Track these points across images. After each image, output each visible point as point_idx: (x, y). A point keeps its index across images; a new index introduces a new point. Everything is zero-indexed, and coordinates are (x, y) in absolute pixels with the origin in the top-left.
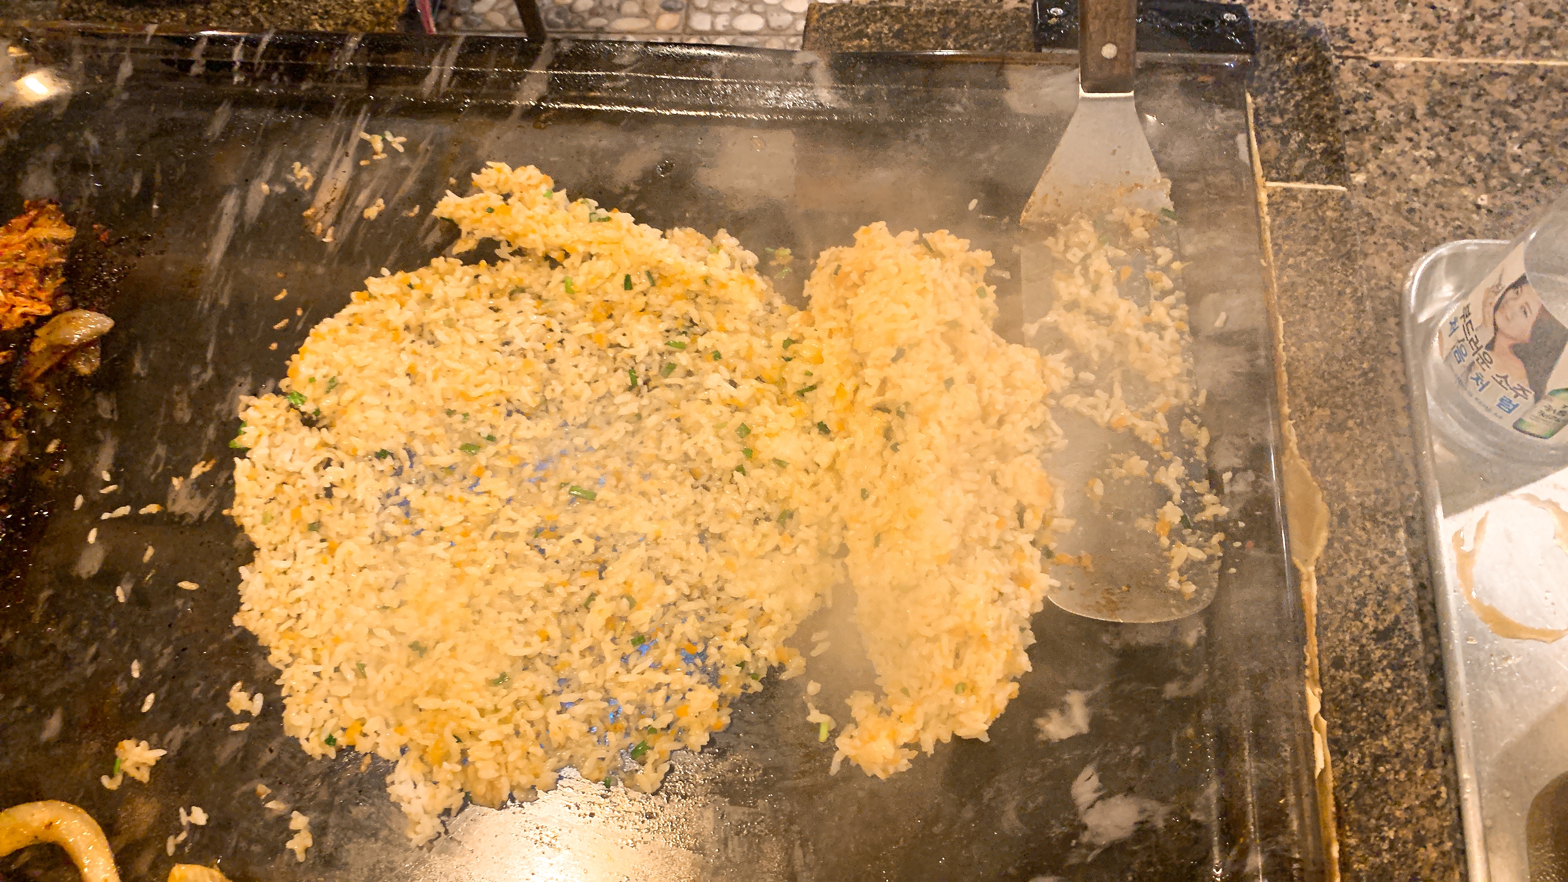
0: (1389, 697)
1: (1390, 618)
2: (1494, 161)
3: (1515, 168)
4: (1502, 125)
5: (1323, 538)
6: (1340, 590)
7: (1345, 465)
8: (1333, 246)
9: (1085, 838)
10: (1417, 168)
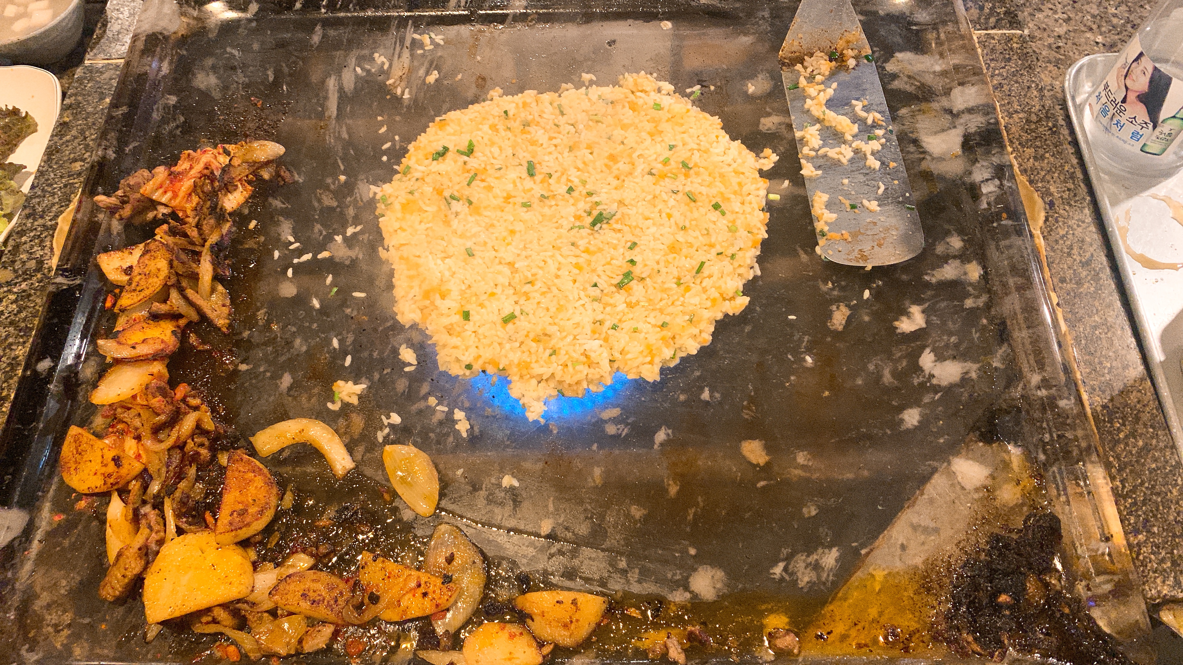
0: (1094, 295)
1: (1088, 255)
2: (1102, 17)
3: (1115, 21)
5: (1042, 215)
6: (1057, 242)
7: (1048, 177)
8: (1020, 62)
9: (934, 381)
10: (1058, 24)
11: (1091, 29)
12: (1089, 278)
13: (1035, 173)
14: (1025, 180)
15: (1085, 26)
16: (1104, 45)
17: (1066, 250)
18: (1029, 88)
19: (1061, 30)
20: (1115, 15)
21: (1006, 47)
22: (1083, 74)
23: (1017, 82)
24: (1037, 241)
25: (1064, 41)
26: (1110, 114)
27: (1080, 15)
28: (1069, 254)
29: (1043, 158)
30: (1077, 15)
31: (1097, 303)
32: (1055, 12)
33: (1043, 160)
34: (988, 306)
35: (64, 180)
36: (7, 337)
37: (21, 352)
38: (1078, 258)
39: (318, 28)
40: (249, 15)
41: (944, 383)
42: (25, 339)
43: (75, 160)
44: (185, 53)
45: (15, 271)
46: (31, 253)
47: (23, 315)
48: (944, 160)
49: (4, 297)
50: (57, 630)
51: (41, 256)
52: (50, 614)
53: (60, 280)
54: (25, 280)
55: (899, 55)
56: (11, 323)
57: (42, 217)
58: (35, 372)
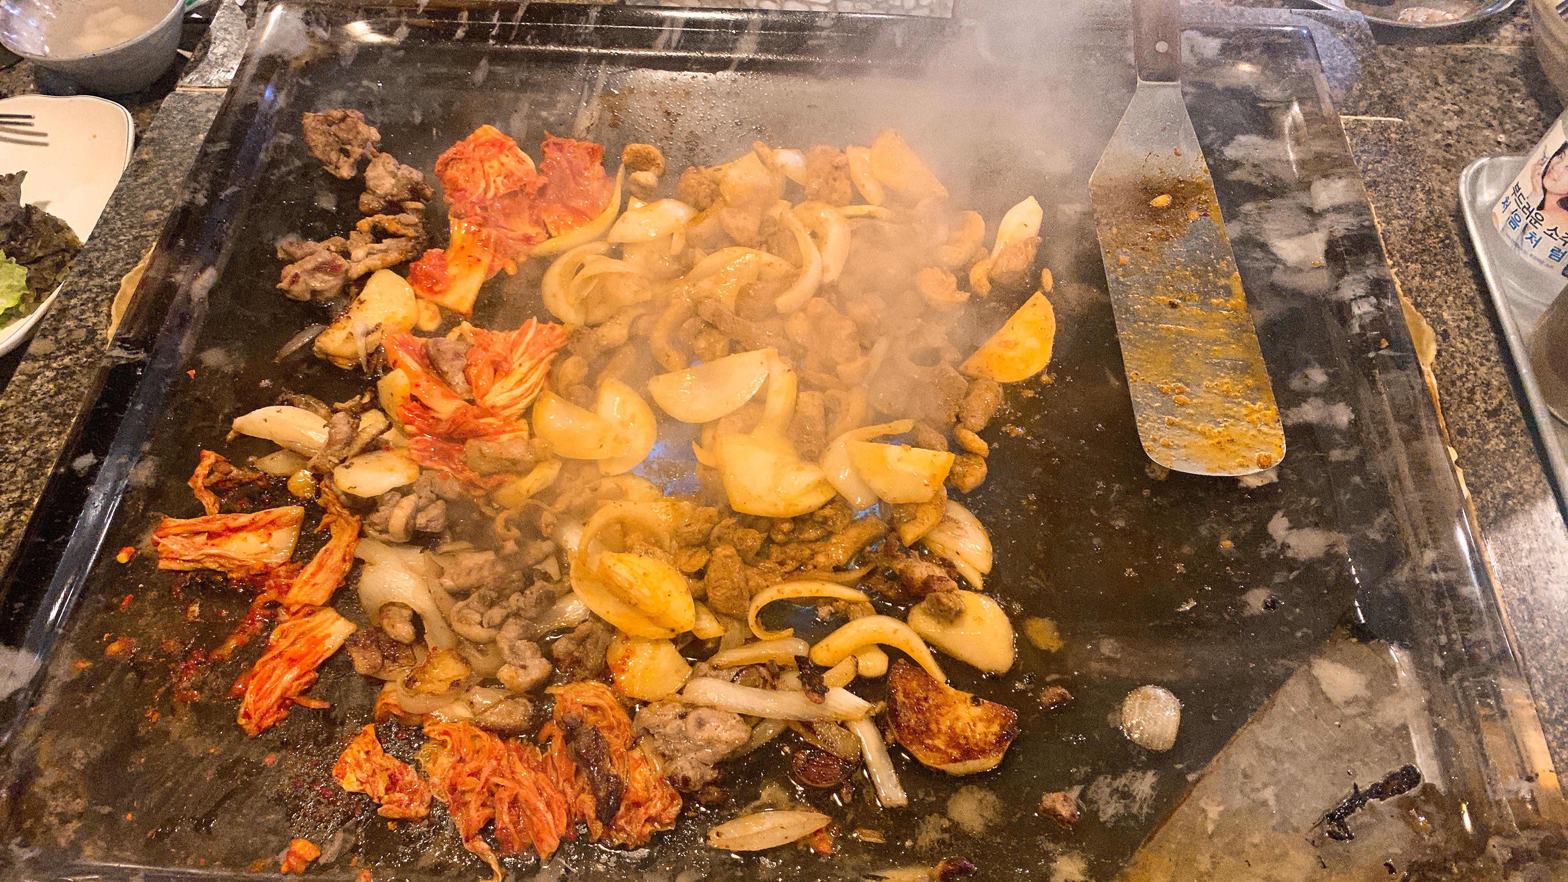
0: (1505, 454)
1: (1495, 402)
2: (1504, 112)
3: (1522, 117)
4: (1505, 88)
5: (1433, 349)
6: (1453, 384)
7: (1440, 301)
8: (1400, 157)
9: (1290, 554)
10: (1447, 117)
11: (1490, 126)
12: (1498, 431)
13: (1423, 294)
14: (1409, 303)
15: (1482, 121)
16: (1508, 146)
17: (1465, 394)
18: (1413, 188)
19: (1452, 124)
20: (1521, 111)
21: (1382, 138)
22: (1483, 178)
23: (1396, 180)
24: (1428, 380)
25: (1455, 137)
26: (1521, 225)
27: (1477, 107)
28: (1471, 401)
29: (1432, 277)
30: (1472, 107)
31: (1508, 465)
32: (1443, 103)
33: (1433, 279)
34: (1361, 460)
35: (134, 232)
36: (37, 424)
37: (54, 445)
38: (1482, 406)
39: (484, 62)
40: (395, 40)
41: (1302, 557)
42: (61, 428)
43: (151, 208)
44: (308, 83)
45: (57, 341)
46: (81, 320)
47: (62, 398)
48: (1301, 270)
49: (39, 374)
50: (64, 819)
51: (94, 324)
52: (54, 799)
53: (117, 352)
54: (69, 353)
55: (1242, 138)
56: (45, 407)
57: (100, 276)
58: (71, 471)
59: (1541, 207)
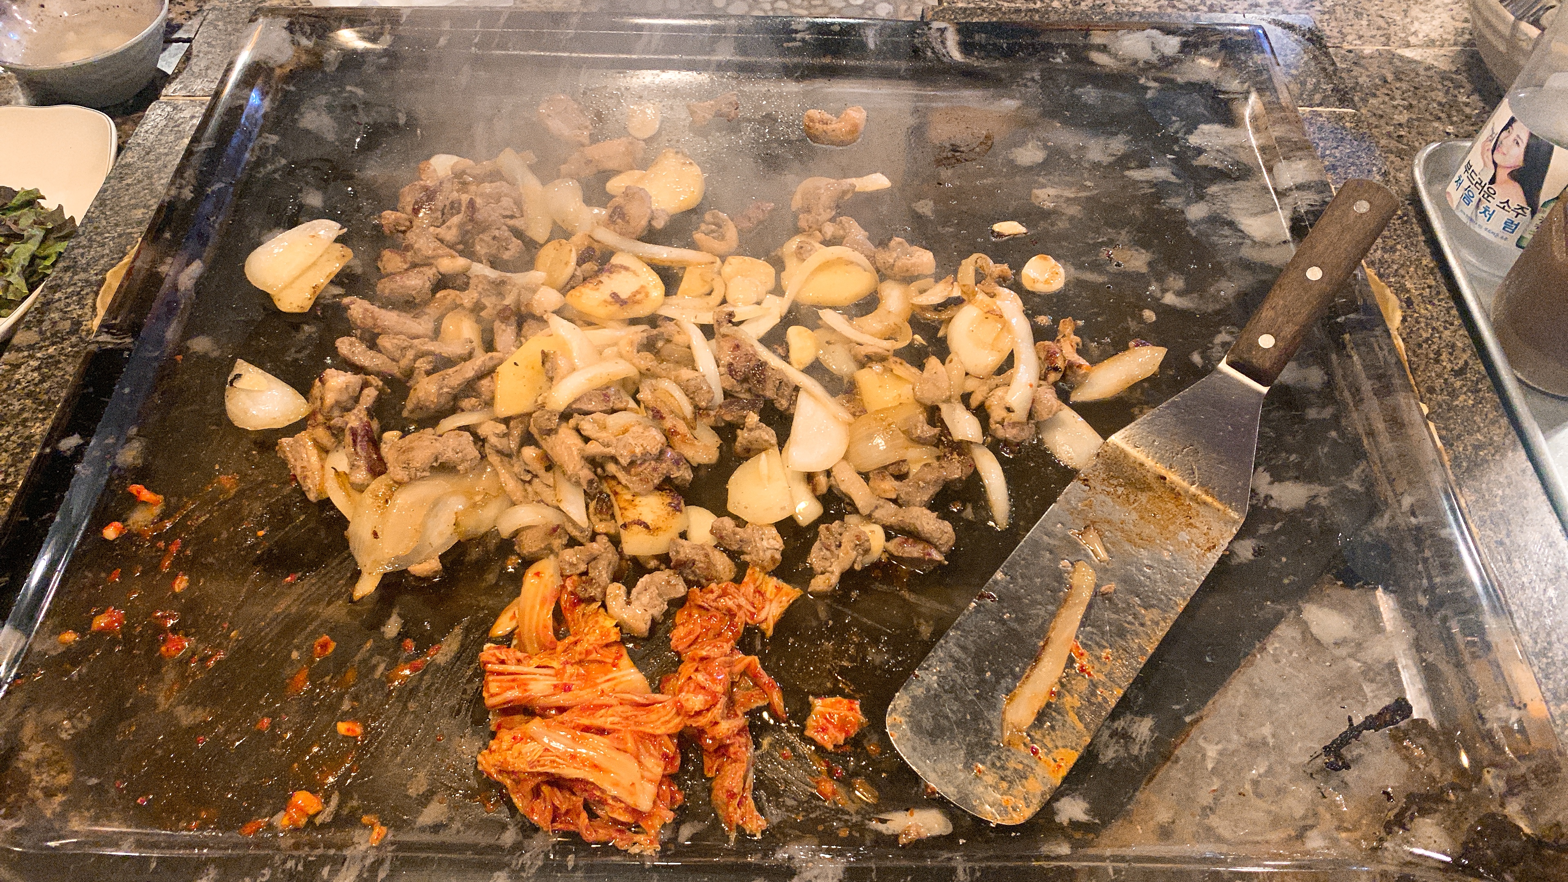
0: (1474, 409)
1: (1461, 362)
2: (1451, 106)
4: (1451, 85)
5: (1398, 316)
6: (1420, 346)
7: (1402, 272)
8: (1356, 143)
9: (1273, 504)
10: (1397, 112)
11: (1439, 119)
12: (1465, 389)
13: (1386, 266)
14: (1373, 274)
15: (1431, 114)
16: (1457, 136)
17: (1432, 356)
19: (1403, 118)
20: (1467, 105)
21: (1337, 126)
23: (1353, 164)
24: (1395, 342)
25: (1406, 129)
26: (1475, 201)
27: (1425, 102)
28: (1437, 361)
29: (1393, 250)
30: (1420, 102)
31: (1477, 419)
32: (1393, 98)
33: (1395, 252)
34: (1336, 418)
35: (119, 229)
36: (22, 410)
37: (38, 430)
38: (1449, 366)
39: (466, 68)
40: (378, 47)
41: (1285, 507)
42: (46, 414)
43: (136, 206)
44: (292, 88)
45: (41, 332)
46: (66, 312)
47: (46, 385)
48: (1268, 245)
49: (23, 363)
50: (49, 793)
51: (79, 316)
52: (39, 774)
53: (104, 338)
54: (53, 344)
55: (1204, 127)
56: (29, 395)
57: (85, 270)
58: (56, 452)
59: (1493, 181)
